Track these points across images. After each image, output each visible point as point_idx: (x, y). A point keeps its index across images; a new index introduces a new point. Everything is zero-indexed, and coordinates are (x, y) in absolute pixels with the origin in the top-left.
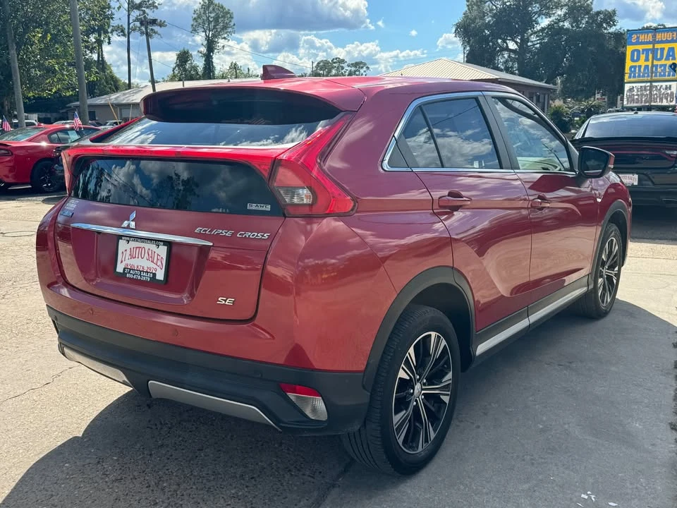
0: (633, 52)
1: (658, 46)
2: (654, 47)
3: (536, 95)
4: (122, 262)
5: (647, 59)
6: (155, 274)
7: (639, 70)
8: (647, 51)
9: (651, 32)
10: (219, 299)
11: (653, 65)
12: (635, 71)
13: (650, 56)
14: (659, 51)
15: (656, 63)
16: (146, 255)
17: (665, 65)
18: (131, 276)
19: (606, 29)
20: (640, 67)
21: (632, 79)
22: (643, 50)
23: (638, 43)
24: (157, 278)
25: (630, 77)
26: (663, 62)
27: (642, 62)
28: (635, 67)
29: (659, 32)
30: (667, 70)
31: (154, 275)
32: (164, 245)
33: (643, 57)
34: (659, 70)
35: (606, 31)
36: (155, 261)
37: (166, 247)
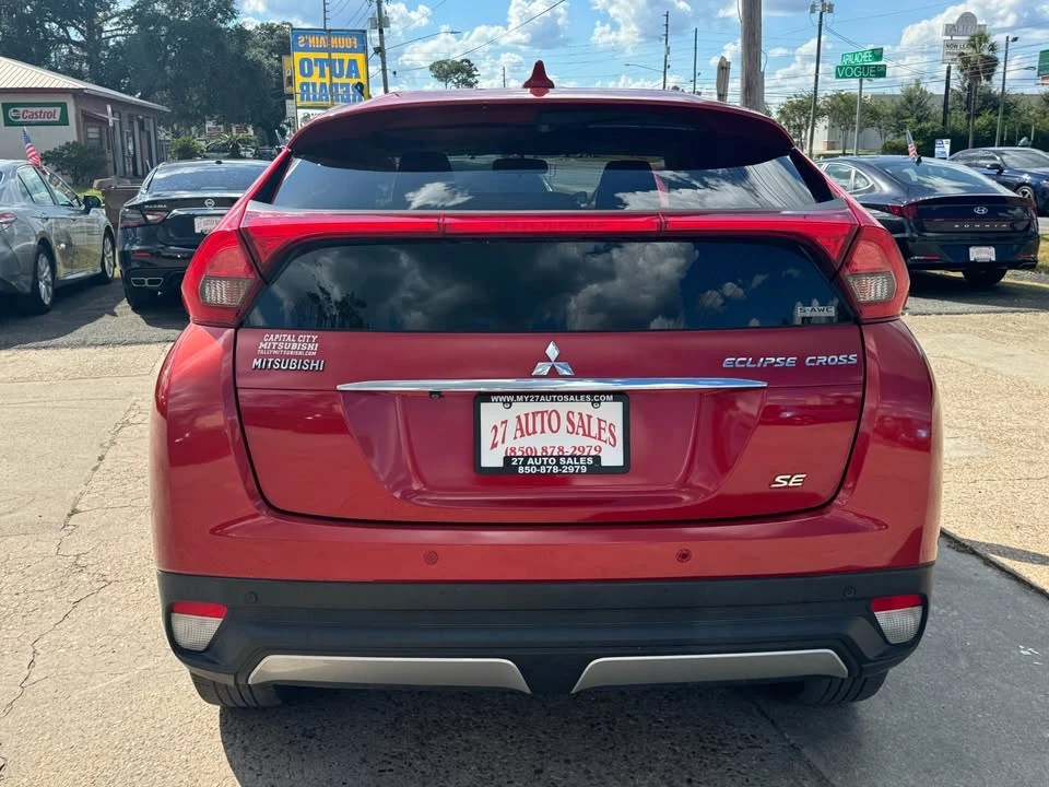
0: (302, 61)
1: (335, 56)
2: (330, 55)
3: (138, 119)
4: (494, 445)
5: (322, 75)
6: (599, 457)
7: (314, 90)
8: (320, 62)
9: (324, 35)
10: (778, 479)
11: (332, 84)
12: (308, 90)
13: (327, 69)
14: (337, 64)
15: (335, 80)
16: (564, 423)
17: (347, 85)
18: (534, 470)
19: (222, 21)
20: (314, 85)
21: (305, 103)
22: (316, 60)
23: (306, 49)
24: (603, 464)
25: (302, 99)
26: (344, 80)
27: (315, 78)
28: (307, 84)
29: (334, 35)
30: (351, 92)
31: (597, 459)
32: (614, 400)
33: (316, 70)
34: (340, 91)
35: (223, 25)
36: (594, 431)
37: (621, 403)
